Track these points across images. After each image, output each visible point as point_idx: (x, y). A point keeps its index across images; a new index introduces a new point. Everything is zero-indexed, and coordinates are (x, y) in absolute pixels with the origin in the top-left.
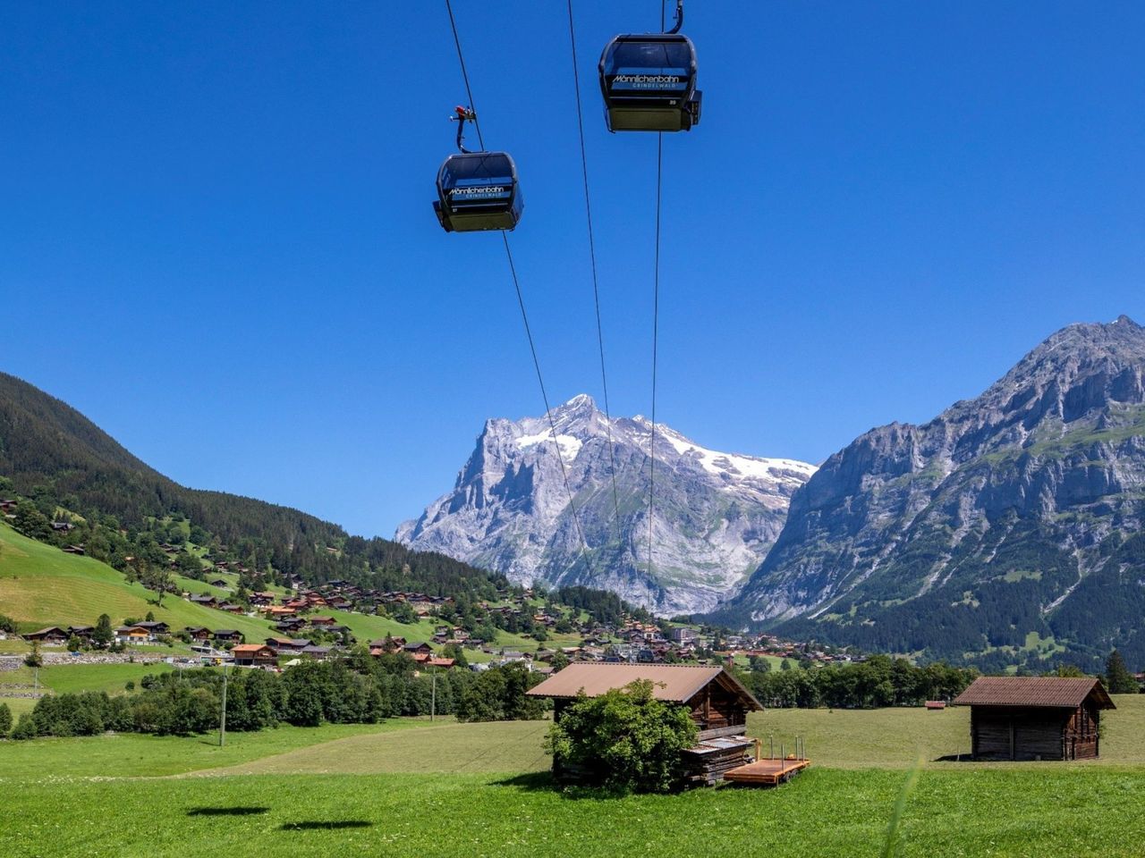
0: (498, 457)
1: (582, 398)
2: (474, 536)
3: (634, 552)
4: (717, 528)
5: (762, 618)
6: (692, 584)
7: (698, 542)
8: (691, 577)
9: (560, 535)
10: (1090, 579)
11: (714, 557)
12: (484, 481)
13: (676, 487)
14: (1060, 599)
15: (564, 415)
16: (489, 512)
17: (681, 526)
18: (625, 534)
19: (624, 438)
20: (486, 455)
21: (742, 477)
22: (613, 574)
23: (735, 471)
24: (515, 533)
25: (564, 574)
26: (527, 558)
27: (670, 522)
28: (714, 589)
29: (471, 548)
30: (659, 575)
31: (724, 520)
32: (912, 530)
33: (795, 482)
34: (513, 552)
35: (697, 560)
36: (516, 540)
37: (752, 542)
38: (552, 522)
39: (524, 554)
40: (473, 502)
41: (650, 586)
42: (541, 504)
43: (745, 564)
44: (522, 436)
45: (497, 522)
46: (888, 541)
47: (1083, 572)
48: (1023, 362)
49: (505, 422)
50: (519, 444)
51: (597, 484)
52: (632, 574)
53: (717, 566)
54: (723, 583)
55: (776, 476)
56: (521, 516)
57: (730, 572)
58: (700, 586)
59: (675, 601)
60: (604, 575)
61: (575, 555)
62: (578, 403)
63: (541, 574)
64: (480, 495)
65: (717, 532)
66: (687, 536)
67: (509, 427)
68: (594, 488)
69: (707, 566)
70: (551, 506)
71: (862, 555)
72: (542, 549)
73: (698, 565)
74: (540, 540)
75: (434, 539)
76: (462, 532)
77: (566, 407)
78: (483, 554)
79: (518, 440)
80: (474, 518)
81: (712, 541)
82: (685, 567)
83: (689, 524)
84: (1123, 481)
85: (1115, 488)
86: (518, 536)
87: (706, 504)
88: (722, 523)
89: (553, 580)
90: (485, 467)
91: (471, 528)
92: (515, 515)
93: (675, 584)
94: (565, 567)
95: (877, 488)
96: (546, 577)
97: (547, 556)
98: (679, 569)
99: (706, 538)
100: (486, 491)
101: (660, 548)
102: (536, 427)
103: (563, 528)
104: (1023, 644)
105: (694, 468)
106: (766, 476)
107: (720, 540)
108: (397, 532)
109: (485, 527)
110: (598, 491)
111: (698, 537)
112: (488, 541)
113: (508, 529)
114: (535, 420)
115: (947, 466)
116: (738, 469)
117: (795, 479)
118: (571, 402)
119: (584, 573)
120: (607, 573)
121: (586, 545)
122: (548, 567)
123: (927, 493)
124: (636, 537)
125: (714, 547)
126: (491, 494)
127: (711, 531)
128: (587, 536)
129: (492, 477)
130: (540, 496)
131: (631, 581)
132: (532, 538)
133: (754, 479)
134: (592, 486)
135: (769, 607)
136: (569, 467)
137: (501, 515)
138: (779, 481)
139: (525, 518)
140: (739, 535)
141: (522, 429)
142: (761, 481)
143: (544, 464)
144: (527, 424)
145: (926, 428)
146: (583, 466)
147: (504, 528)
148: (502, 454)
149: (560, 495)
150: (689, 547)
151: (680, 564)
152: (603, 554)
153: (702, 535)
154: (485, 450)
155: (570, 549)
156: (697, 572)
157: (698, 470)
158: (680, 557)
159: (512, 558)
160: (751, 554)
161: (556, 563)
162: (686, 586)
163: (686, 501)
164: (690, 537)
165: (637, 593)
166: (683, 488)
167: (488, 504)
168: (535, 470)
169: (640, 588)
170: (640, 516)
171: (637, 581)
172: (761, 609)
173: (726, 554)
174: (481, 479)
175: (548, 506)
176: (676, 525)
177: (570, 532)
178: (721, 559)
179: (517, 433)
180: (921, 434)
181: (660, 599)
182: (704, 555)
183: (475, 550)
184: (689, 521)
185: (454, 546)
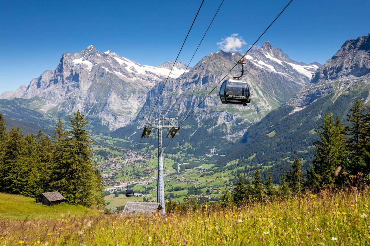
0: (68, 67)
1: (92, 47)
2: (62, 94)
3: (108, 106)
4: (130, 97)
5: (140, 128)
6: (123, 115)
7: (125, 101)
8: (123, 113)
9: (88, 98)
10: (200, 128)
11: (129, 106)
12: (64, 75)
13: (119, 83)
14: (194, 133)
15: (87, 52)
16: (66, 86)
17: (121, 96)
18: (106, 100)
19: (105, 61)
20: (64, 67)
21: (138, 74)
22: (103, 112)
23: (136, 72)
24: (75, 96)
25: (90, 111)
26: (79, 104)
27: (118, 95)
28: (129, 116)
29: (61, 98)
30: (115, 112)
31: (132, 94)
32: (171, 110)
33: (152, 76)
34: (74, 102)
35: (125, 107)
36: (75, 98)
37: (139, 100)
38: (85, 92)
39: (78, 103)
40: (61, 82)
41: (113, 115)
42: (82, 87)
43: (137, 107)
44: (74, 59)
45: (69, 90)
46: (167, 111)
47: (199, 126)
48: (197, 64)
49: (69, 54)
50: (74, 63)
51: (98, 80)
52: (109, 112)
53: (130, 108)
54: (131, 114)
55: (147, 74)
56: (76, 89)
57: (133, 110)
58: (126, 115)
59: (119, 120)
60: (101, 112)
61: (93, 104)
62: (91, 49)
63: (83, 110)
64: (63, 80)
65: (130, 98)
66: (122, 99)
67: (70, 56)
68: (97, 81)
69: (128, 108)
70: (85, 87)
71: (162, 113)
72: (83, 102)
73: (125, 108)
74: (82, 98)
75: (49, 94)
76: (58, 92)
77: (87, 49)
78: (66, 101)
79: (73, 61)
80: (61, 88)
81: (129, 100)
82: (122, 109)
83: (123, 96)
84: (208, 105)
85: (207, 106)
86: (76, 97)
87: (127, 88)
88: (131, 95)
89: (87, 112)
90: (64, 71)
91: (61, 91)
92: (74, 89)
93: (119, 115)
94: (90, 108)
95: (165, 95)
96: (85, 111)
97: (85, 104)
98: (120, 110)
99: (127, 100)
100: (64, 79)
101: (115, 104)
102: (78, 56)
103: (89, 96)
104: (184, 145)
105: (125, 72)
106: (144, 74)
107: (131, 100)
108: (31, 82)
109: (65, 91)
110: (98, 83)
111: (125, 100)
112: (67, 97)
113: (72, 94)
114: (77, 53)
115: (180, 92)
116: (137, 71)
117: (152, 75)
118: (88, 48)
119: (95, 111)
120: (102, 111)
121: (95, 101)
122: (85, 108)
123: (175, 99)
124: (109, 101)
125: (129, 102)
126: (66, 79)
127: (129, 97)
128: (96, 98)
129: (66, 74)
130: (82, 83)
131: (108, 114)
132: (80, 97)
133: (141, 75)
134: (96, 81)
135: (141, 125)
136: (89, 73)
137: (70, 88)
138: (147, 75)
139: (77, 91)
140: (136, 98)
141: (74, 57)
142: (143, 75)
143: (82, 73)
144: (75, 55)
145: (177, 79)
146: (93, 74)
147: (72, 93)
148: (69, 66)
149: (87, 83)
150: (123, 103)
151: (121, 109)
152: (100, 105)
153: (126, 99)
154: (64, 65)
155: (91, 102)
156: (125, 111)
157: (126, 72)
158: (120, 106)
159: (74, 104)
160: (139, 104)
161: (87, 106)
162: (122, 116)
163: (122, 88)
164: (123, 100)
165: (110, 118)
166: (121, 83)
167: (65, 83)
168: (80, 75)
169: (110, 116)
170: (110, 94)
171: (109, 114)
172: (140, 125)
173: (132, 104)
174: (63, 75)
175: (84, 87)
176: (119, 96)
177: (91, 97)
178: (131, 106)
179: (73, 58)
180: (175, 81)
181: (116, 120)
182: (127, 105)
183: (62, 99)
184: (123, 95)
185: (56, 97)
